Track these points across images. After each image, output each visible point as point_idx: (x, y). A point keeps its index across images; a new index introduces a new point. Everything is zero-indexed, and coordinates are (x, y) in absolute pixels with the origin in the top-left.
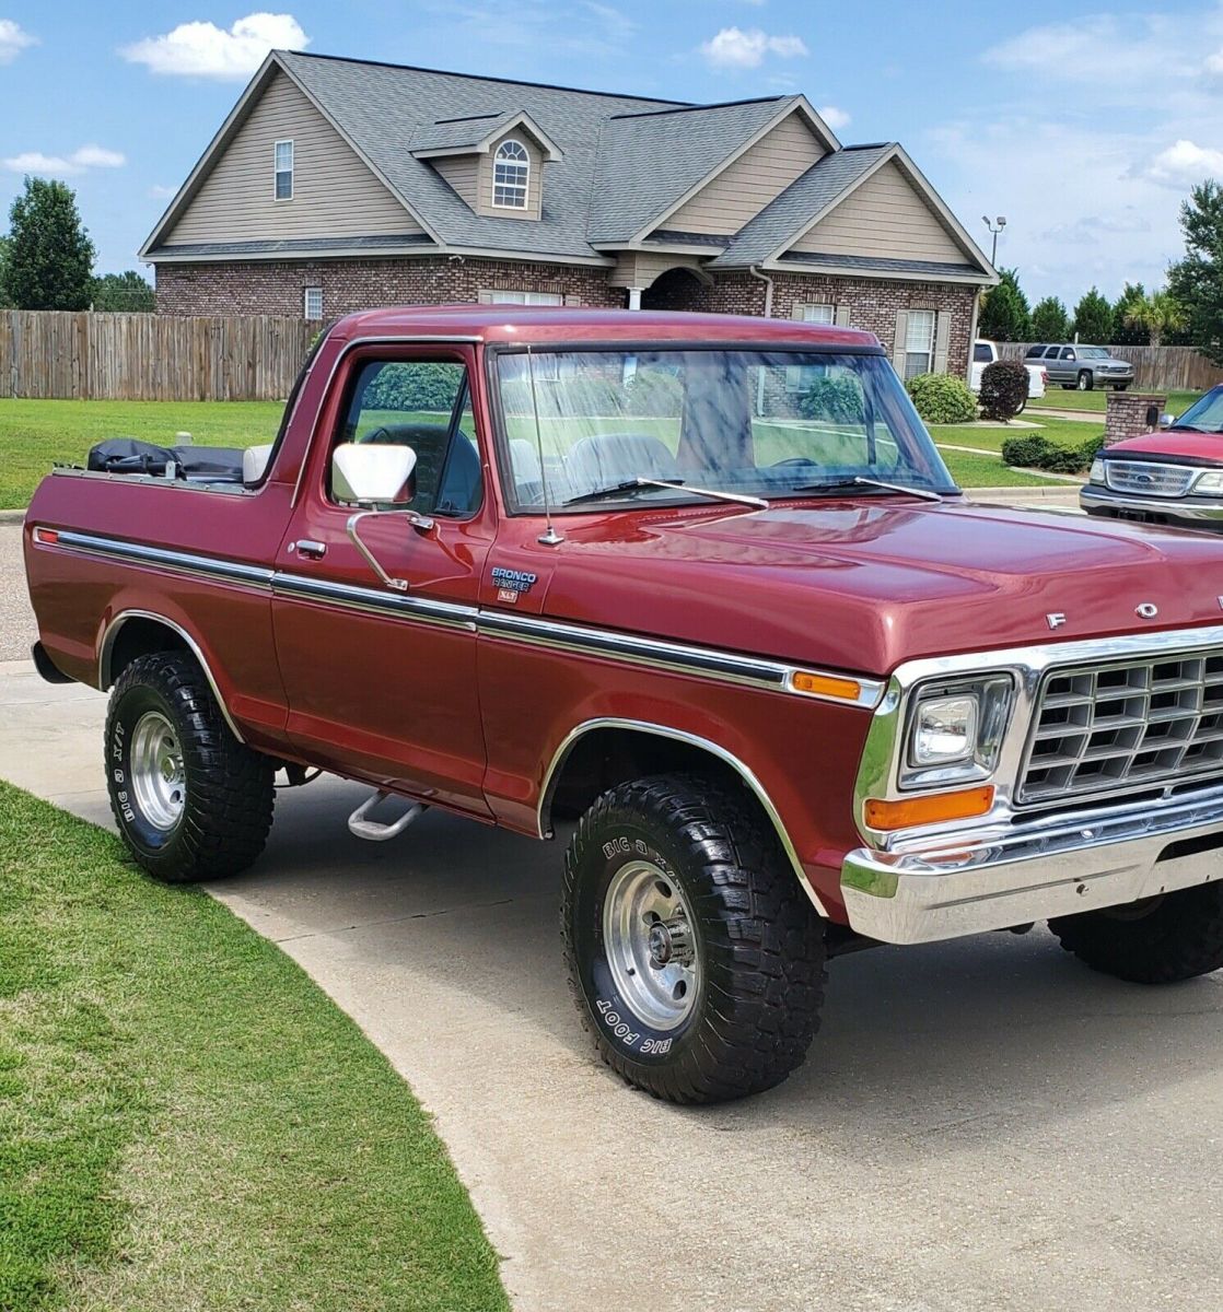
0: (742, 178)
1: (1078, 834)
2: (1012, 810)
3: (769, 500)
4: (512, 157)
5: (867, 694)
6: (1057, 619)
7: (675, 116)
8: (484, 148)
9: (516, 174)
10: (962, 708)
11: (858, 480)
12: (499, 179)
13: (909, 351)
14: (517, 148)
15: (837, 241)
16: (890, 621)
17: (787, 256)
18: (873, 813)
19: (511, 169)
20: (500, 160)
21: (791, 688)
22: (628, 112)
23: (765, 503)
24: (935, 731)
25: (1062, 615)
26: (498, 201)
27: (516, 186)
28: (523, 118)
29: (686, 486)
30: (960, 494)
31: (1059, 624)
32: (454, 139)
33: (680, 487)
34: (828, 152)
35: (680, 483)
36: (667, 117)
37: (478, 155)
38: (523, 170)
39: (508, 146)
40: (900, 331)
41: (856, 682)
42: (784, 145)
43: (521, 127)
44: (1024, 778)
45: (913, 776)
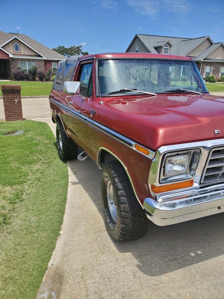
0: (199, 48)
1: (220, 194)
2: (200, 185)
3: (156, 94)
4: (167, 47)
5: (151, 154)
6: (217, 131)
7: (190, 40)
8: (163, 46)
9: (167, 49)
10: (184, 159)
11: (181, 89)
12: (165, 50)
13: (222, 72)
14: (167, 45)
15: (212, 57)
16: (161, 131)
17: (205, 59)
18: (154, 188)
19: (166, 48)
20: (165, 47)
21: (134, 149)
22: (184, 40)
23: (156, 95)
24: (174, 165)
25: (219, 130)
26: (164, 53)
27: (167, 51)
28: (168, 41)
29: (138, 90)
30: (209, 93)
31: (218, 133)
32: (159, 44)
33: (136, 91)
34: (212, 44)
35: (136, 90)
36: (189, 40)
37: (162, 47)
38: (168, 49)
39: (166, 45)
40: (220, 70)
41: (148, 150)
42: (206, 44)
43: (168, 43)
44: (203, 178)
45: (165, 179)
